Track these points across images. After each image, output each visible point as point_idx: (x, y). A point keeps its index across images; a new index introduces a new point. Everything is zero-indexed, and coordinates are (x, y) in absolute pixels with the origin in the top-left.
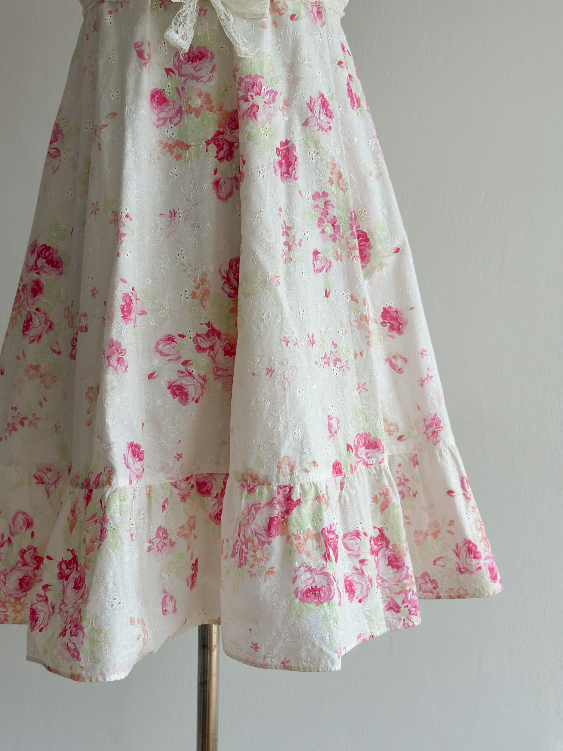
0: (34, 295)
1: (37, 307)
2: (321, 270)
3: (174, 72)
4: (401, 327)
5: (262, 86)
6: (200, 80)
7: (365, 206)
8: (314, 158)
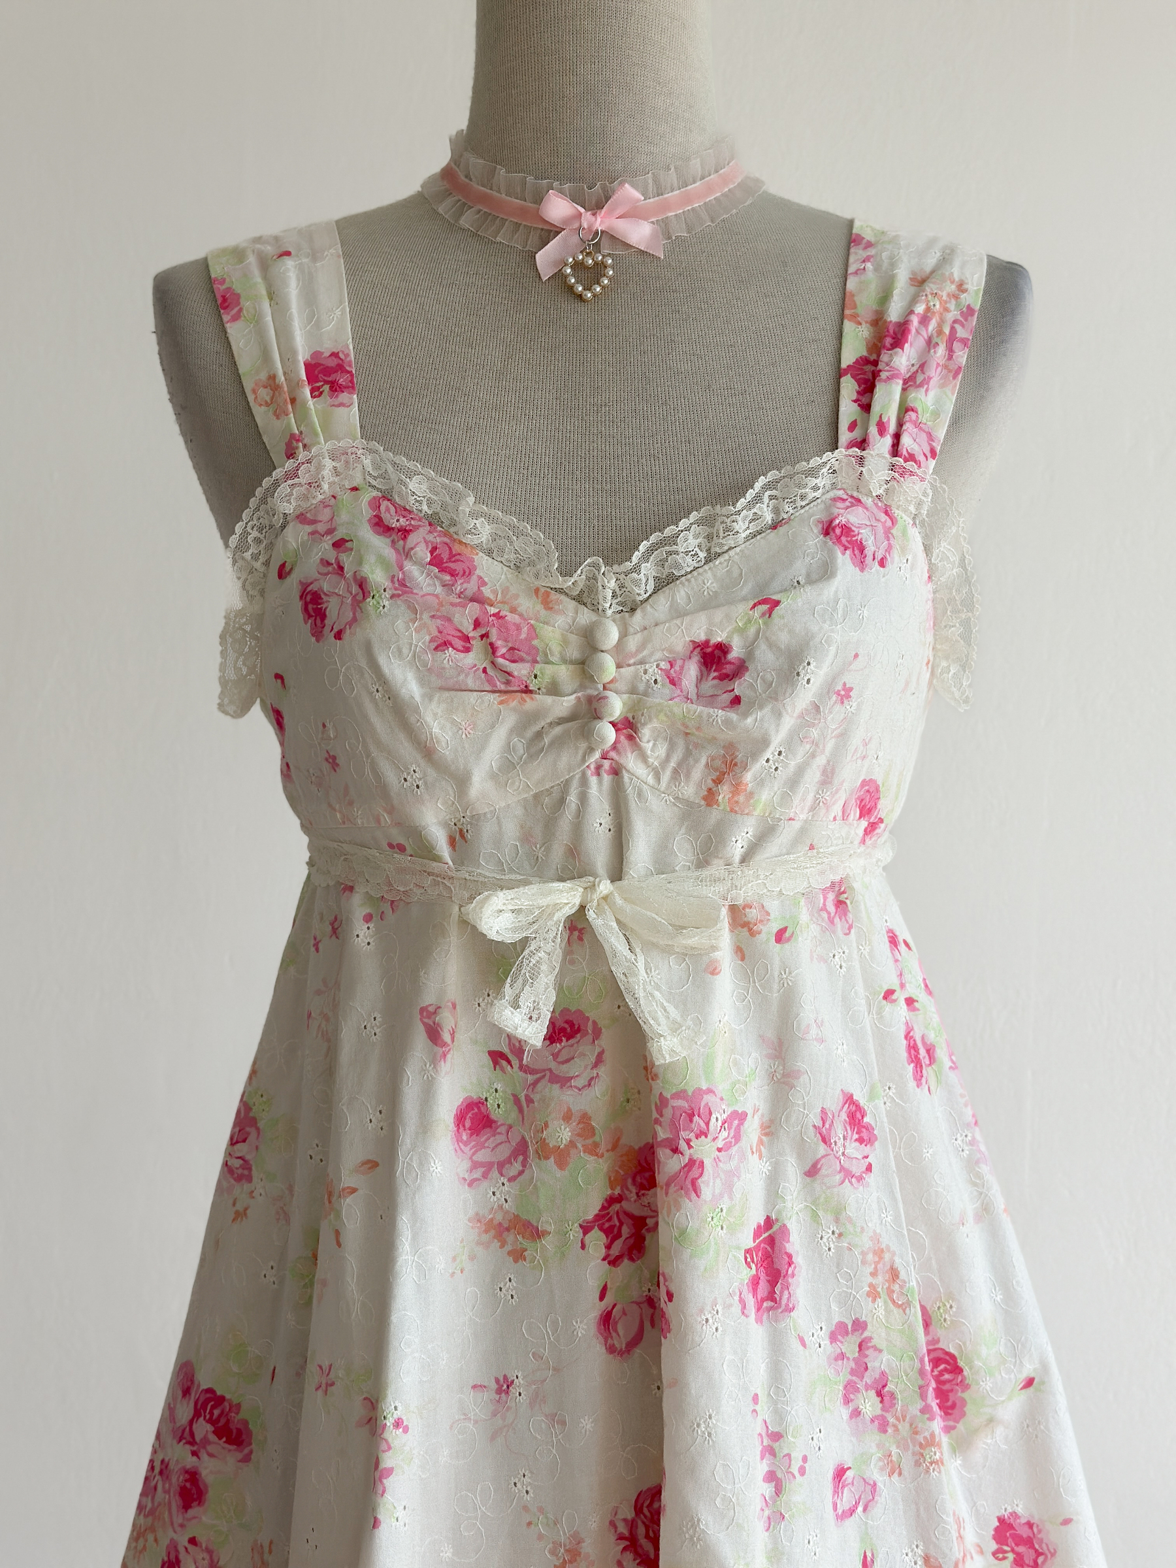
0: (186, 1506)
1: (191, 1536)
2: (852, 1511)
3: (509, 1062)
4: (1040, 1560)
5: (710, 1114)
6: (568, 1084)
7: (950, 1296)
8: (832, 1246)
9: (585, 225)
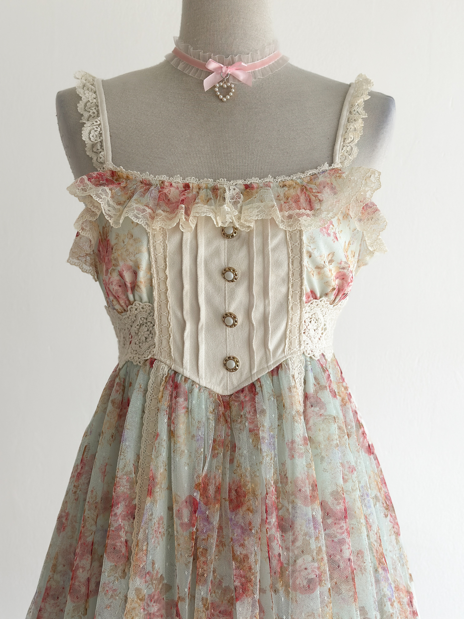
9: (224, 71)
